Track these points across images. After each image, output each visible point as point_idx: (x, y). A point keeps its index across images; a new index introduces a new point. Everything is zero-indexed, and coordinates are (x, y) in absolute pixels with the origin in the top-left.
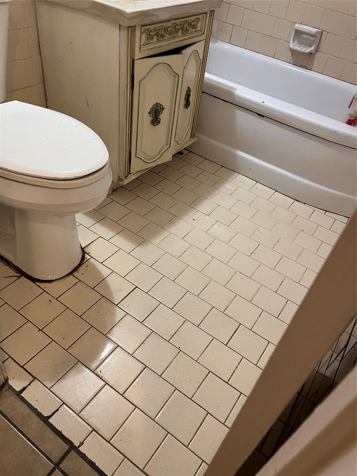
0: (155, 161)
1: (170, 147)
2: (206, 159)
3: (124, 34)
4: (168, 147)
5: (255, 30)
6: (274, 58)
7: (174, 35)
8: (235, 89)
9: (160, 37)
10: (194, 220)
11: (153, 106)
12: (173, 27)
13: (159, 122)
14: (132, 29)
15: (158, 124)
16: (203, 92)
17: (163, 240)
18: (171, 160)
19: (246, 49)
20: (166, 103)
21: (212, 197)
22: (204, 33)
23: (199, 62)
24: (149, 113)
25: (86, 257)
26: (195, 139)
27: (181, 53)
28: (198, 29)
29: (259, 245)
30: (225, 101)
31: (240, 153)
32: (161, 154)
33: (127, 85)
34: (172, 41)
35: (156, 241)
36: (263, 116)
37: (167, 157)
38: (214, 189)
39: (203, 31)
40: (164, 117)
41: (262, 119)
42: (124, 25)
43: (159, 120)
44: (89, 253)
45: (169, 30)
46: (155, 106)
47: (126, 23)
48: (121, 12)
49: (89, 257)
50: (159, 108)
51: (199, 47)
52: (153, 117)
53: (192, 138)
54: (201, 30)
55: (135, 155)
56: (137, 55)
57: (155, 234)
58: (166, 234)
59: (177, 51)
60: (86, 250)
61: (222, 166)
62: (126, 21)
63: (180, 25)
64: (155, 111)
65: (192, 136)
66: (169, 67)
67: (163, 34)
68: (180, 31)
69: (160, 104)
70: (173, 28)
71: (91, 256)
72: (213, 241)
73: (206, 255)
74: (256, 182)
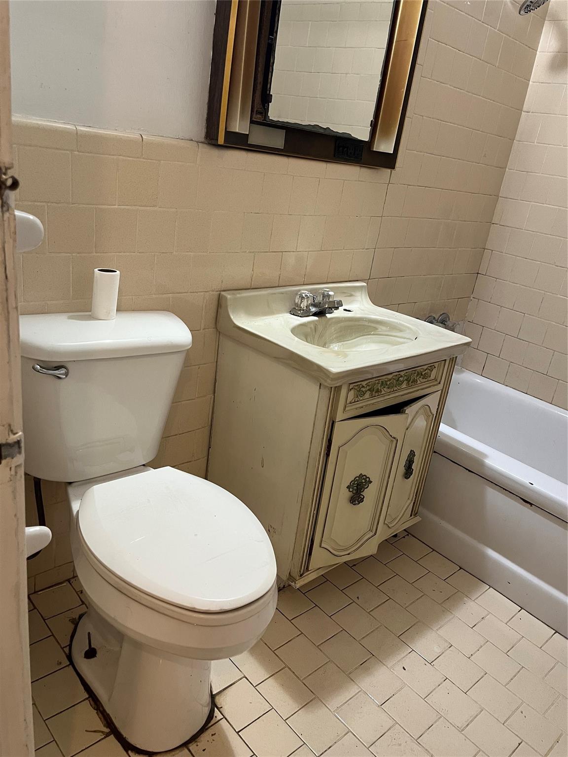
0: (349, 554)
1: (375, 534)
2: (434, 550)
3: (325, 393)
4: (371, 534)
5: (521, 364)
6: (551, 403)
7: (395, 389)
8: (486, 456)
9: (374, 391)
10: (405, 670)
11: (355, 479)
12: (395, 379)
13: (362, 500)
14: (338, 389)
15: (359, 503)
16: (435, 452)
17: (346, 703)
18: (376, 552)
19: (507, 386)
20: (375, 475)
21: (440, 628)
22: (439, 383)
23: (431, 418)
24: (348, 487)
25: (215, 715)
26: (418, 519)
27: (402, 413)
28: (432, 377)
29: (519, 745)
30: (469, 471)
31: (492, 553)
32: (360, 543)
33: (320, 453)
34: (391, 396)
35: (336, 701)
36: (531, 504)
37: (371, 548)
38: (444, 611)
39: (439, 381)
40: (370, 493)
41: (529, 509)
42: (326, 384)
43: (362, 497)
44: (222, 707)
45: (388, 383)
46: (357, 478)
47: (329, 383)
48: (325, 371)
49: (220, 716)
50: (363, 481)
51: (432, 401)
52: (353, 493)
53: (413, 516)
54: (435, 379)
55: (319, 545)
56: (340, 416)
57: (335, 688)
58: (353, 690)
59: (397, 409)
60: (219, 701)
61: (461, 568)
62: (329, 381)
63: (406, 376)
64: (358, 484)
65: (414, 513)
66: (385, 431)
67: (380, 388)
68: (405, 382)
69: (366, 476)
70: (395, 381)
71: (223, 712)
72: (436, 722)
73: (419, 749)
74: (520, 609)
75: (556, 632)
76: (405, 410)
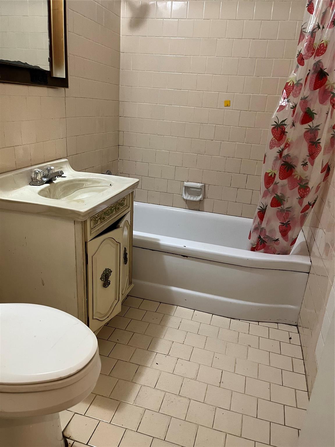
0: (108, 317)
1: (119, 300)
2: (144, 299)
3: (79, 227)
4: (117, 301)
5: (153, 190)
6: (172, 207)
7: (111, 215)
8: (158, 240)
9: (102, 219)
10: (158, 364)
11: (103, 273)
12: (109, 209)
13: (109, 284)
14: (85, 222)
15: (108, 286)
16: (133, 246)
17: (137, 396)
18: (121, 311)
19: (149, 203)
20: (113, 267)
21: (164, 336)
22: (129, 207)
23: (129, 227)
24: (101, 279)
25: (69, 442)
26: (133, 285)
27: (118, 228)
28: (125, 205)
29: (222, 372)
30: (153, 250)
31: (174, 289)
32: (112, 308)
33: (83, 263)
34: (110, 220)
35: (132, 399)
36: (187, 257)
37: (118, 309)
38: (162, 327)
39: (128, 206)
40: (112, 278)
41: (186, 259)
42: (79, 220)
43: (109, 281)
44: (70, 436)
45: (107, 212)
46: (105, 272)
47: (82, 219)
48: (78, 213)
49: (72, 442)
50: (108, 272)
51: (127, 218)
52: (104, 281)
53: (130, 285)
54: (127, 205)
55: (92, 318)
56: (89, 238)
58: (137, 388)
59: (115, 226)
60: (67, 434)
61: (160, 303)
62: (82, 218)
63: (114, 206)
64: (105, 275)
65: (130, 283)
66: (113, 239)
67: (104, 216)
68: (114, 210)
69: (108, 269)
70: (110, 210)
71: (73, 439)
72: (183, 382)
73: (183, 398)
74: (194, 310)
75: (213, 314)
76: (120, 225)
